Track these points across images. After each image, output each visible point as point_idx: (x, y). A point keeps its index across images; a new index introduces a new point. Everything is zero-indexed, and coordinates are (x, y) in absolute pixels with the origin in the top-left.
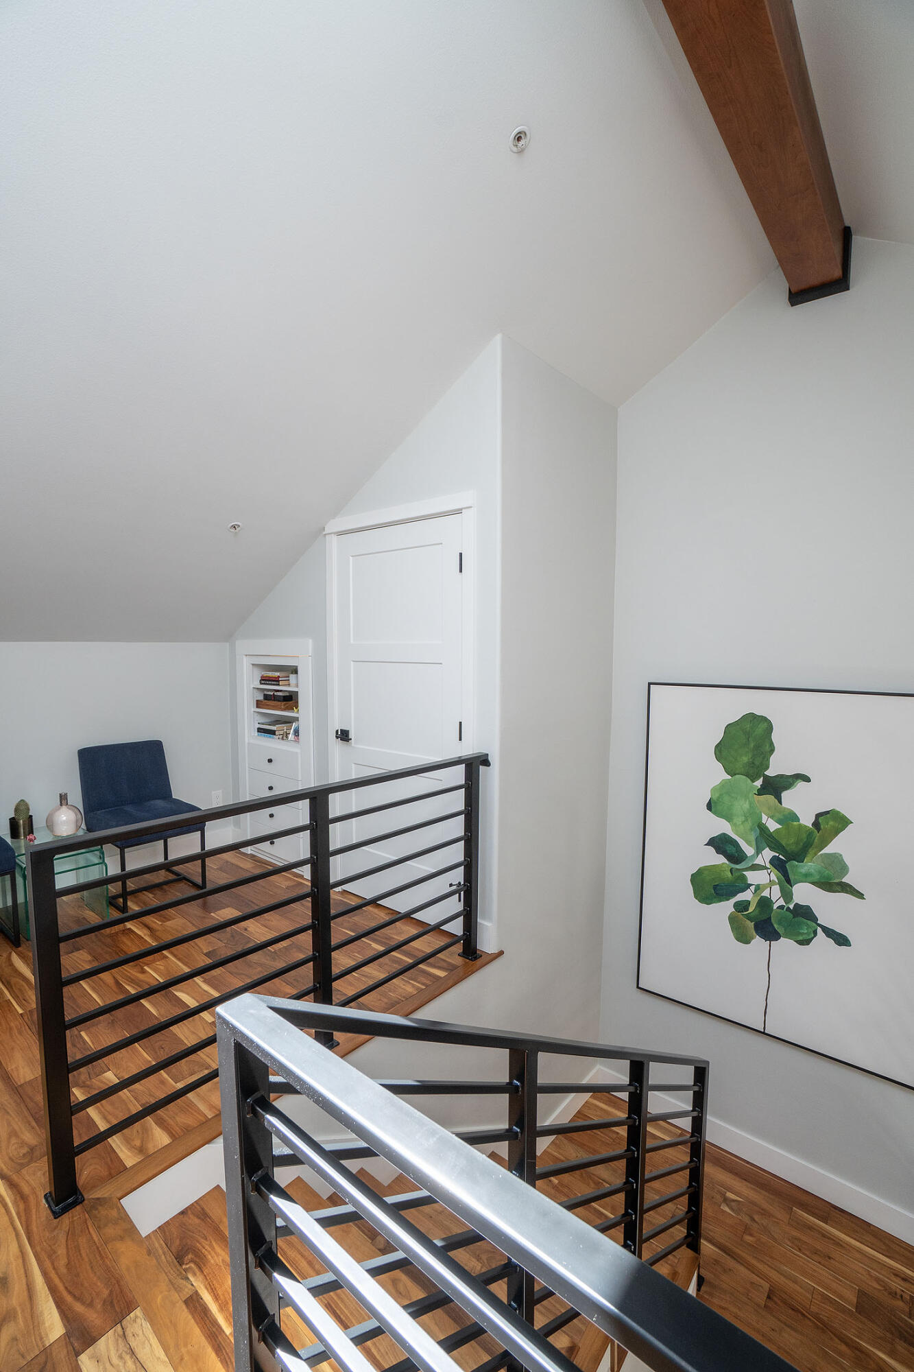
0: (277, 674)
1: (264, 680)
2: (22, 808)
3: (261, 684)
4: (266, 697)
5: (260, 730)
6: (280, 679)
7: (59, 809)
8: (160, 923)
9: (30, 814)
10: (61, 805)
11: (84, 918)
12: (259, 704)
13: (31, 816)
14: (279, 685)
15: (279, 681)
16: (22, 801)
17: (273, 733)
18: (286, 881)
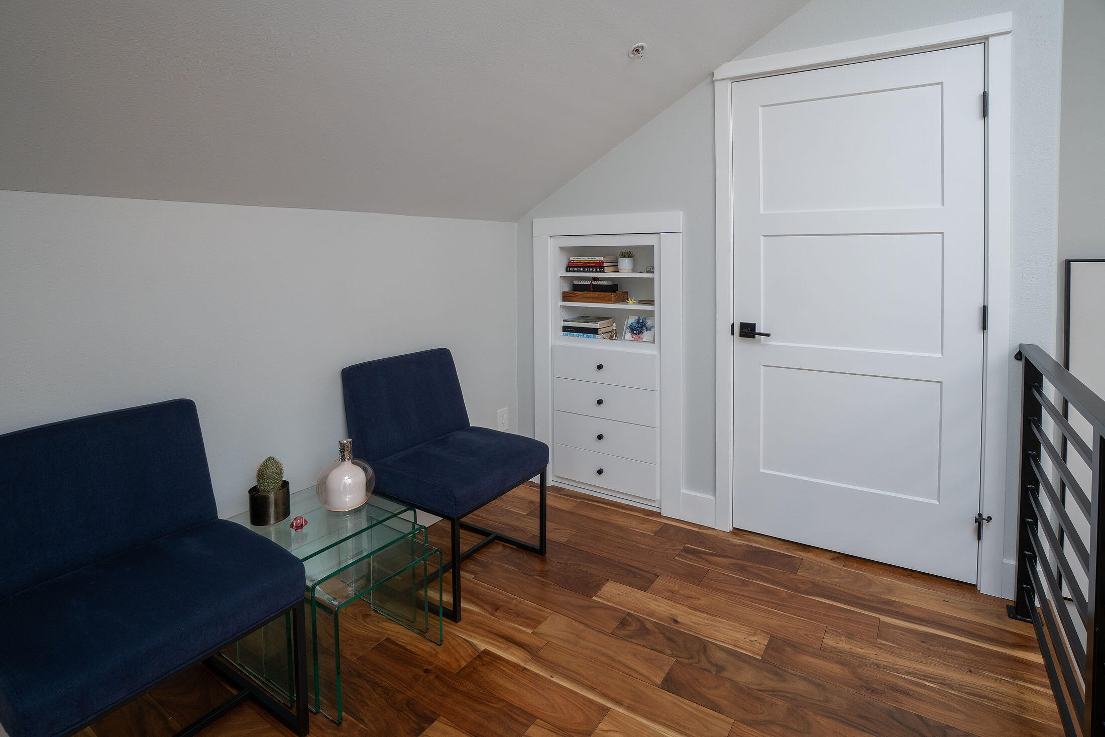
0: (597, 259)
1: (570, 267)
2: (272, 471)
3: (567, 271)
4: (576, 288)
5: (566, 329)
6: (605, 265)
7: (336, 466)
8: (530, 631)
9: (284, 479)
10: (343, 459)
11: (388, 639)
12: (566, 297)
13: (286, 484)
14: (603, 272)
15: (603, 267)
16: (271, 459)
17: (595, 331)
18: (643, 524)
